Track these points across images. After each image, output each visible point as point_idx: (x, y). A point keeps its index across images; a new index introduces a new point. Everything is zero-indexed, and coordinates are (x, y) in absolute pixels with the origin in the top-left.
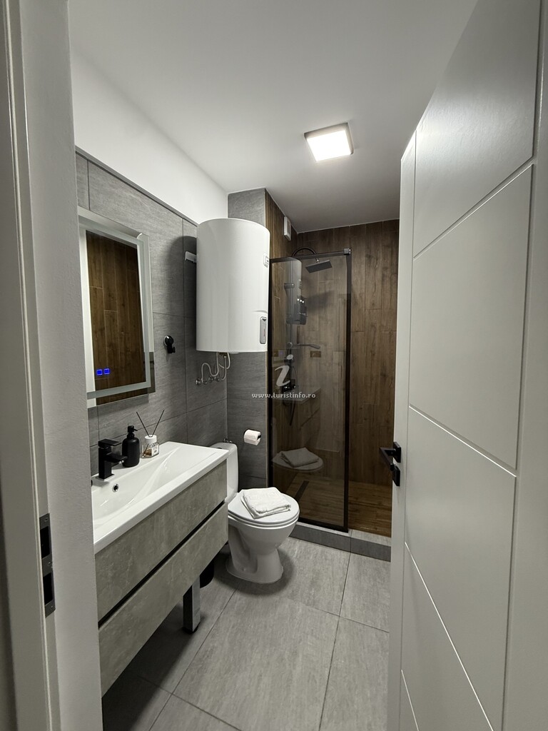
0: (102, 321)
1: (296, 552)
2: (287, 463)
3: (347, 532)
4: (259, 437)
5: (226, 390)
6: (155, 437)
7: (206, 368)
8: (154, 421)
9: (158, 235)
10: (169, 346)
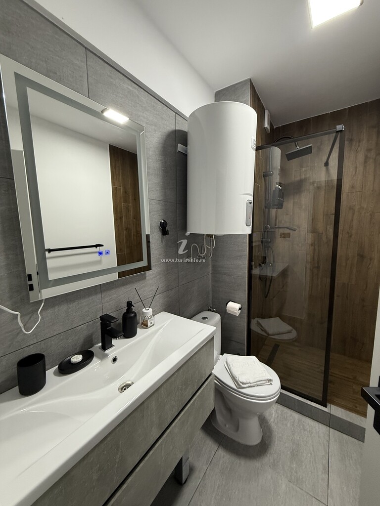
0: (121, 212)
1: (273, 416)
2: (263, 330)
3: (326, 406)
4: (240, 309)
5: (211, 266)
6: (151, 310)
7: (195, 248)
8: (151, 294)
9: (153, 127)
10: (164, 229)
